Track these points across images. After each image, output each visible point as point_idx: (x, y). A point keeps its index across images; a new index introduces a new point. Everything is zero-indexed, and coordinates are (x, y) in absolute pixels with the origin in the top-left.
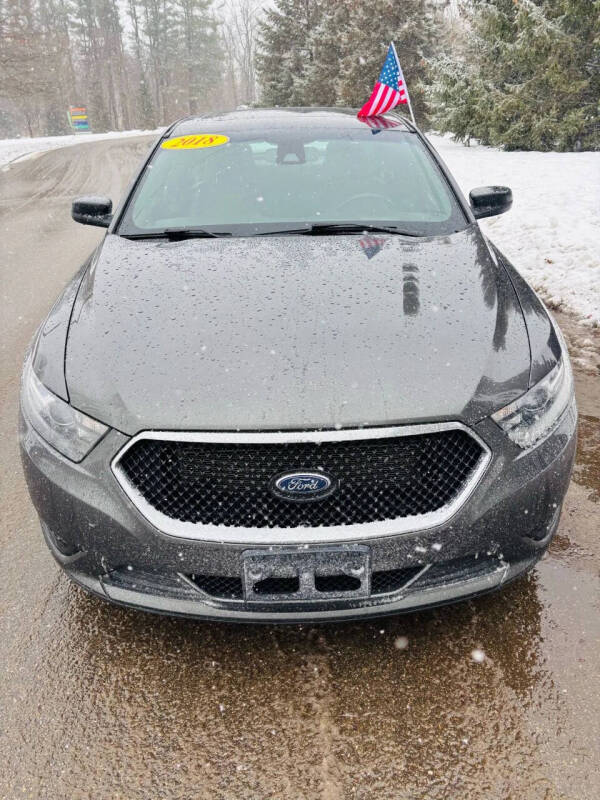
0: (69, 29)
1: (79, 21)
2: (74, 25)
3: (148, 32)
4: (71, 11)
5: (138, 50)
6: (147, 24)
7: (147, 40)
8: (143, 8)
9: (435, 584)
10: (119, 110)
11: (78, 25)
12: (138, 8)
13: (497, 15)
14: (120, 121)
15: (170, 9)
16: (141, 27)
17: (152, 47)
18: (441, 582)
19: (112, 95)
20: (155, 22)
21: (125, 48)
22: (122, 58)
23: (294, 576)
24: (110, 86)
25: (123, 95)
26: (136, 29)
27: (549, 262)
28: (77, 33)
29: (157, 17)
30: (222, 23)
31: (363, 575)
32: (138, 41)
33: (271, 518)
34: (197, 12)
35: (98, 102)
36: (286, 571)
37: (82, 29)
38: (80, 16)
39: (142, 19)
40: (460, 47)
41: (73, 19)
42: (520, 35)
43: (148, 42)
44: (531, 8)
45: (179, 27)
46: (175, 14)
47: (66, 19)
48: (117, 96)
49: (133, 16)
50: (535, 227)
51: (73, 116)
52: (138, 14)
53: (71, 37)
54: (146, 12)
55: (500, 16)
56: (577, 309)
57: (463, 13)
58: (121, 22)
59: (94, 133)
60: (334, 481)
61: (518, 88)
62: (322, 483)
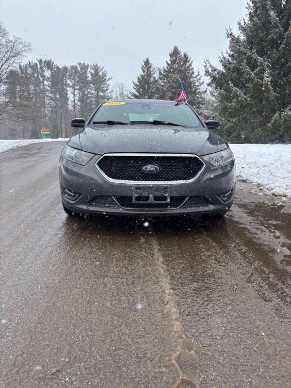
0: (46, 98)
1: (50, 95)
2: (48, 96)
3: (79, 101)
4: (47, 90)
5: (74, 106)
6: (79, 97)
7: (79, 103)
8: (78, 91)
9: (190, 207)
10: (64, 130)
11: (50, 97)
12: (76, 91)
13: (224, 94)
14: (64, 134)
15: (90, 92)
16: (77, 98)
17: (80, 106)
18: (192, 207)
19: (61, 124)
20: (83, 96)
21: (69, 106)
22: (67, 110)
23: (148, 195)
24: (61, 122)
25: (66, 124)
26: (75, 99)
27: (243, 168)
28: (48, 99)
29: (84, 95)
30: (111, 98)
31: (168, 195)
32: (75, 104)
33: (141, 178)
34: (101, 94)
35: (55, 127)
36: (145, 194)
37: (51, 98)
38: (51, 93)
39: (78, 95)
40: (212, 108)
41: (47, 94)
42: (234, 100)
43: (79, 104)
44: (237, 90)
45: (93, 99)
46: (92, 94)
47: (45, 93)
48: (63, 125)
49: (73, 93)
50: (238, 158)
51: (43, 132)
52: (76, 93)
53: (46, 101)
54: (80, 93)
55: (226, 94)
56: (252, 180)
57: (212, 95)
58: (68, 96)
59: (52, 138)
60: (160, 168)
61: (234, 120)
62: (156, 169)
